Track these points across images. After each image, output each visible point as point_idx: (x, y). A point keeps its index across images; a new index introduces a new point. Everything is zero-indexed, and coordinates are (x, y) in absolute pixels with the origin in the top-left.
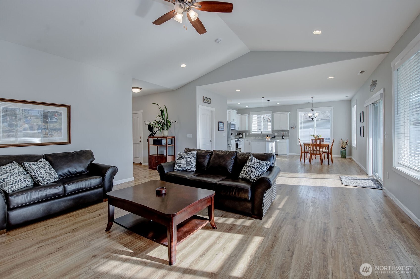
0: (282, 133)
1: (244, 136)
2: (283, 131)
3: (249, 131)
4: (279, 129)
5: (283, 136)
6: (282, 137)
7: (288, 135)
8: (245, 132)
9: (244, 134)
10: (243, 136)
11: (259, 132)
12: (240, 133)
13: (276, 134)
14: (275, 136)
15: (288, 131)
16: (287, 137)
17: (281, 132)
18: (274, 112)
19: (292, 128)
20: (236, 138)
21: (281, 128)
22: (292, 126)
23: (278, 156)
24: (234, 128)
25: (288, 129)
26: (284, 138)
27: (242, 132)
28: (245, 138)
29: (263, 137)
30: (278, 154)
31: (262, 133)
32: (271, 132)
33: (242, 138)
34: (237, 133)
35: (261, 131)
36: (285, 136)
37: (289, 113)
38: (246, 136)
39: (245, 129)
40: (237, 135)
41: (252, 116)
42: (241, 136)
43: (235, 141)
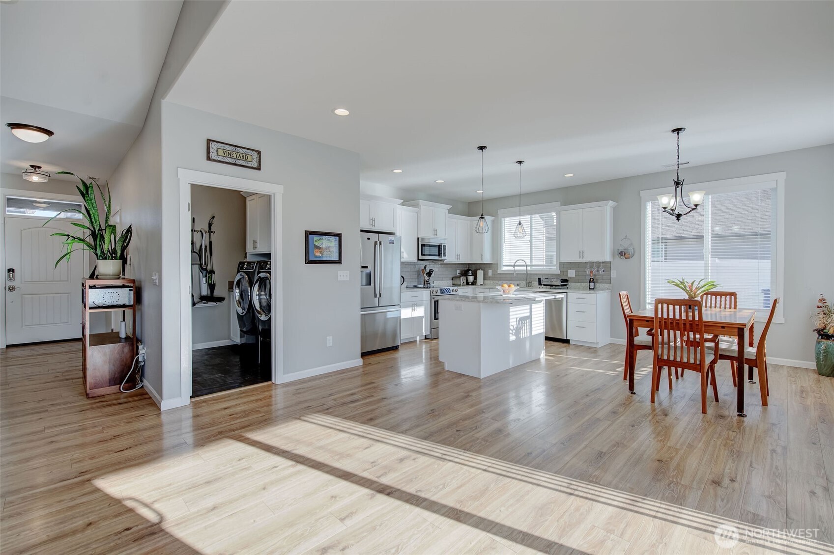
0: (588, 271)
1: (480, 279)
2: (591, 264)
3: (495, 264)
4: (577, 259)
5: (590, 282)
6: (587, 284)
8: (483, 266)
9: (480, 273)
10: (475, 278)
11: (516, 268)
12: (468, 271)
13: (572, 274)
14: (565, 281)
15: (607, 266)
16: (606, 286)
17: (584, 268)
18: (565, 203)
19: (622, 254)
20: (455, 283)
21: (582, 254)
22: (622, 249)
23: (571, 346)
24: (439, 255)
25: (608, 258)
26: (594, 289)
27: (474, 266)
28: (481, 285)
29: (532, 282)
30: (569, 340)
31: (527, 270)
32: (555, 269)
33: (474, 283)
34: (458, 271)
35: (524, 263)
36: (597, 283)
37: (611, 203)
38: (484, 279)
39: (482, 259)
40: (459, 274)
41: (503, 219)
42: (471, 279)
43: (432, 295)
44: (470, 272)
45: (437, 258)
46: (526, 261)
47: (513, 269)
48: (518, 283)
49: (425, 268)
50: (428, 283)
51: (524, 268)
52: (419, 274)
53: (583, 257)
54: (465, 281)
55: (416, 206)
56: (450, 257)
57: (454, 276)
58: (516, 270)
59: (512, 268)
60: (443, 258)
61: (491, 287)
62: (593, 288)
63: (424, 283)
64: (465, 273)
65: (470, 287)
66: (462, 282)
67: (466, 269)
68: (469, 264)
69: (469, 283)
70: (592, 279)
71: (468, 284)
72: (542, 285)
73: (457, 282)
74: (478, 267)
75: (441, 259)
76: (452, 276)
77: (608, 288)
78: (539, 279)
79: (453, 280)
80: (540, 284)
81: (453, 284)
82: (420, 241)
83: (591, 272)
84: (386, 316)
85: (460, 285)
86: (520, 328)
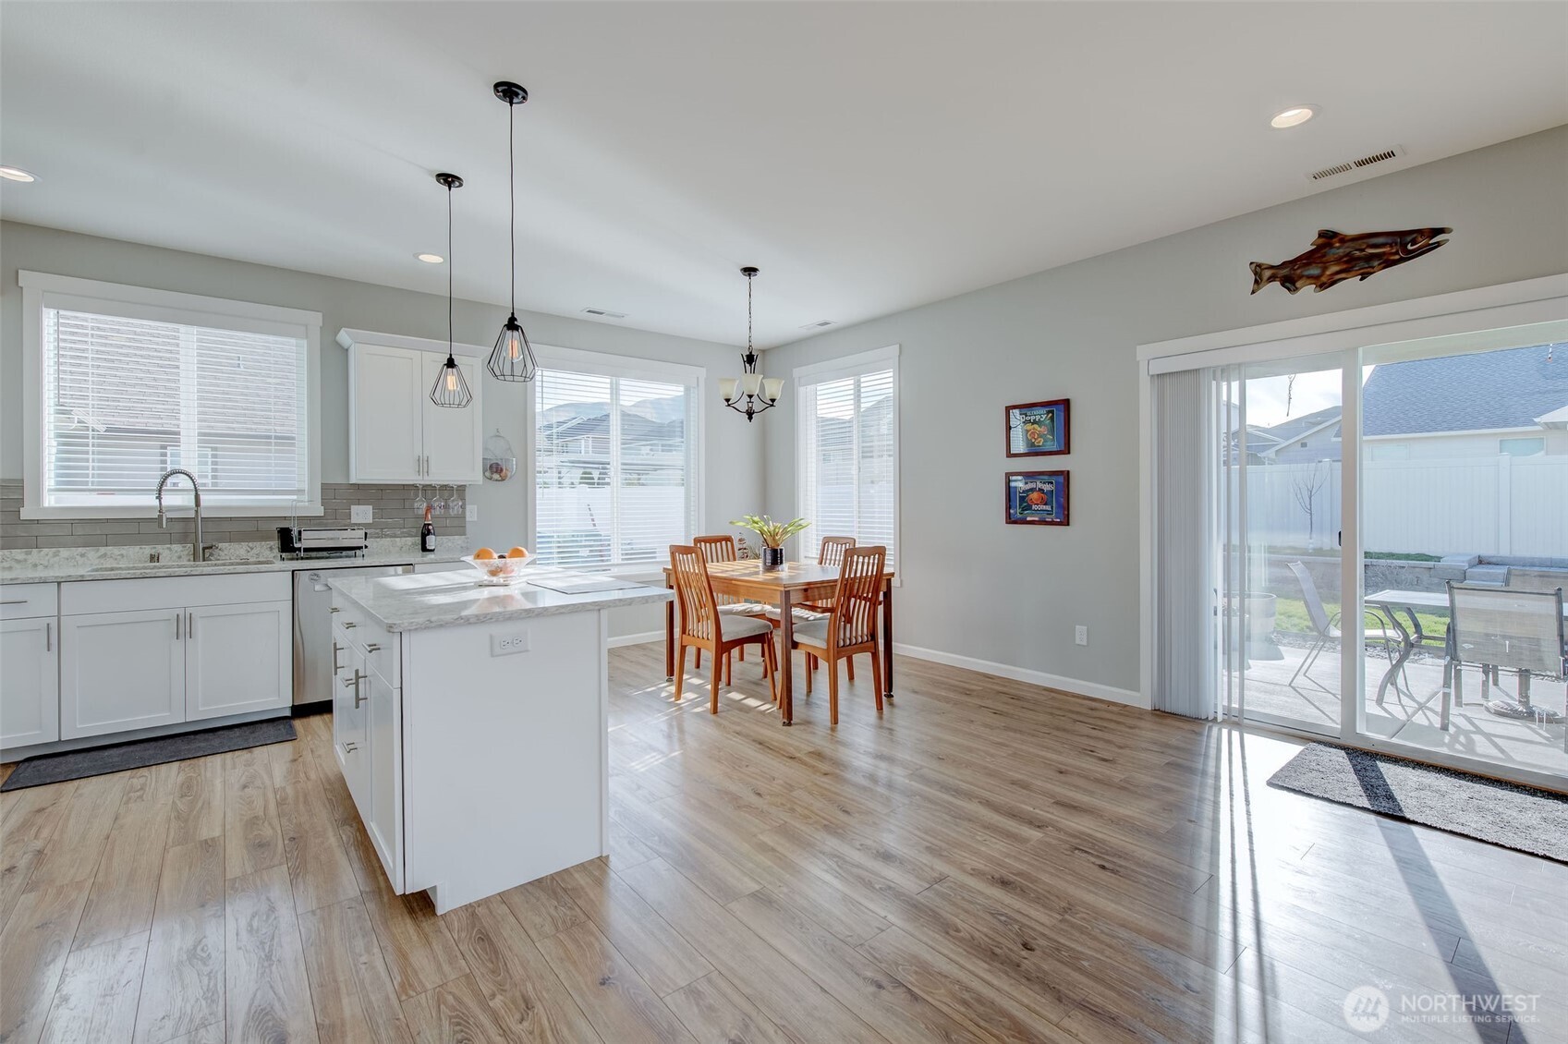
5: (428, 532)
7: (459, 527)
13: (362, 514)
15: (463, 491)
16: (456, 540)
19: (494, 468)
21: (422, 467)
22: (493, 457)
26: (434, 550)
31: (198, 505)
36: (438, 535)
41: (48, 314)
46: (194, 476)
53: (427, 473)
70: (430, 527)
72: (290, 550)
78: (284, 533)
80: (286, 548)
83: (427, 510)
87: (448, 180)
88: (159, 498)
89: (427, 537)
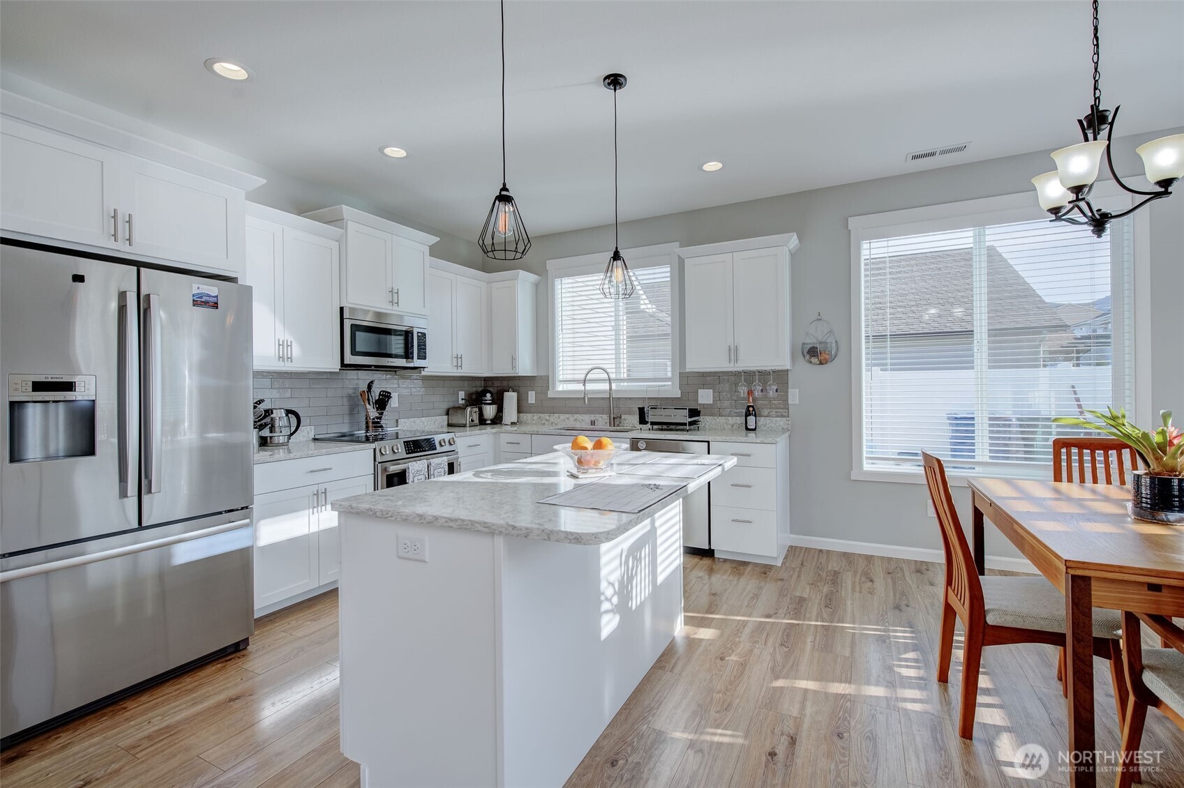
0: (743, 390)
1: (510, 412)
2: (749, 376)
3: (541, 378)
4: (722, 364)
5: (748, 414)
6: (740, 421)
7: (783, 407)
9: (510, 398)
10: (500, 409)
11: (590, 387)
12: (484, 393)
13: (705, 397)
14: (694, 413)
15: (781, 377)
16: (781, 422)
17: (736, 384)
18: (690, 240)
19: (813, 352)
20: (455, 420)
21: (733, 352)
22: (810, 341)
24: (408, 355)
25: (784, 362)
26: (755, 429)
27: (497, 384)
28: (513, 423)
29: (623, 417)
30: (713, 550)
31: (611, 389)
32: (670, 388)
33: (497, 420)
34: (462, 395)
35: (605, 376)
36: (760, 416)
37: (793, 241)
38: (519, 411)
39: (513, 367)
40: (463, 402)
41: (557, 281)
42: (490, 411)
43: (379, 459)
44: (488, 395)
45: (402, 362)
46: (608, 370)
47: (583, 388)
48: (593, 419)
49: (370, 386)
50: (377, 424)
51: (605, 386)
52: (354, 402)
53: (737, 360)
54: (476, 417)
55: (335, 221)
56: (437, 363)
57: (451, 405)
58: (588, 391)
59: (580, 387)
60: (417, 362)
61: (535, 429)
62: (754, 427)
63: (367, 427)
64: (476, 400)
65: (489, 430)
66: (468, 420)
67: (480, 389)
68: (486, 379)
69: (486, 420)
70: (751, 409)
71: (482, 421)
72: (646, 423)
73: (456, 419)
74: (505, 383)
75: (411, 365)
76: (446, 406)
77: (785, 427)
78: (641, 411)
79: (447, 414)
80: (643, 421)
81: (449, 425)
82: (346, 315)
83: (748, 394)
84: (170, 556)
85: (464, 426)
86: (630, 579)
87: (615, 81)
88: (584, 385)
89: (748, 418)
